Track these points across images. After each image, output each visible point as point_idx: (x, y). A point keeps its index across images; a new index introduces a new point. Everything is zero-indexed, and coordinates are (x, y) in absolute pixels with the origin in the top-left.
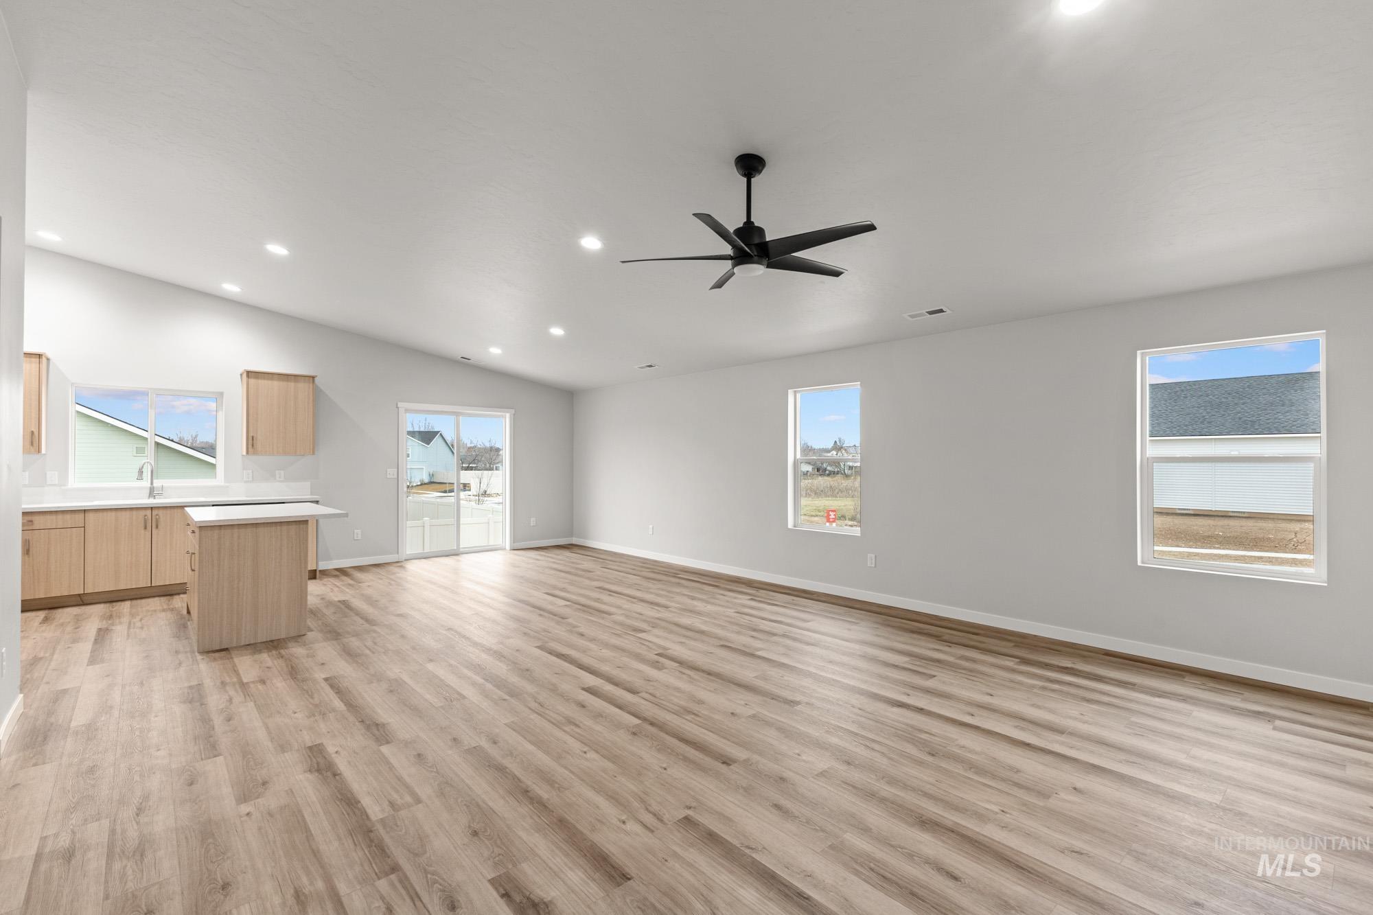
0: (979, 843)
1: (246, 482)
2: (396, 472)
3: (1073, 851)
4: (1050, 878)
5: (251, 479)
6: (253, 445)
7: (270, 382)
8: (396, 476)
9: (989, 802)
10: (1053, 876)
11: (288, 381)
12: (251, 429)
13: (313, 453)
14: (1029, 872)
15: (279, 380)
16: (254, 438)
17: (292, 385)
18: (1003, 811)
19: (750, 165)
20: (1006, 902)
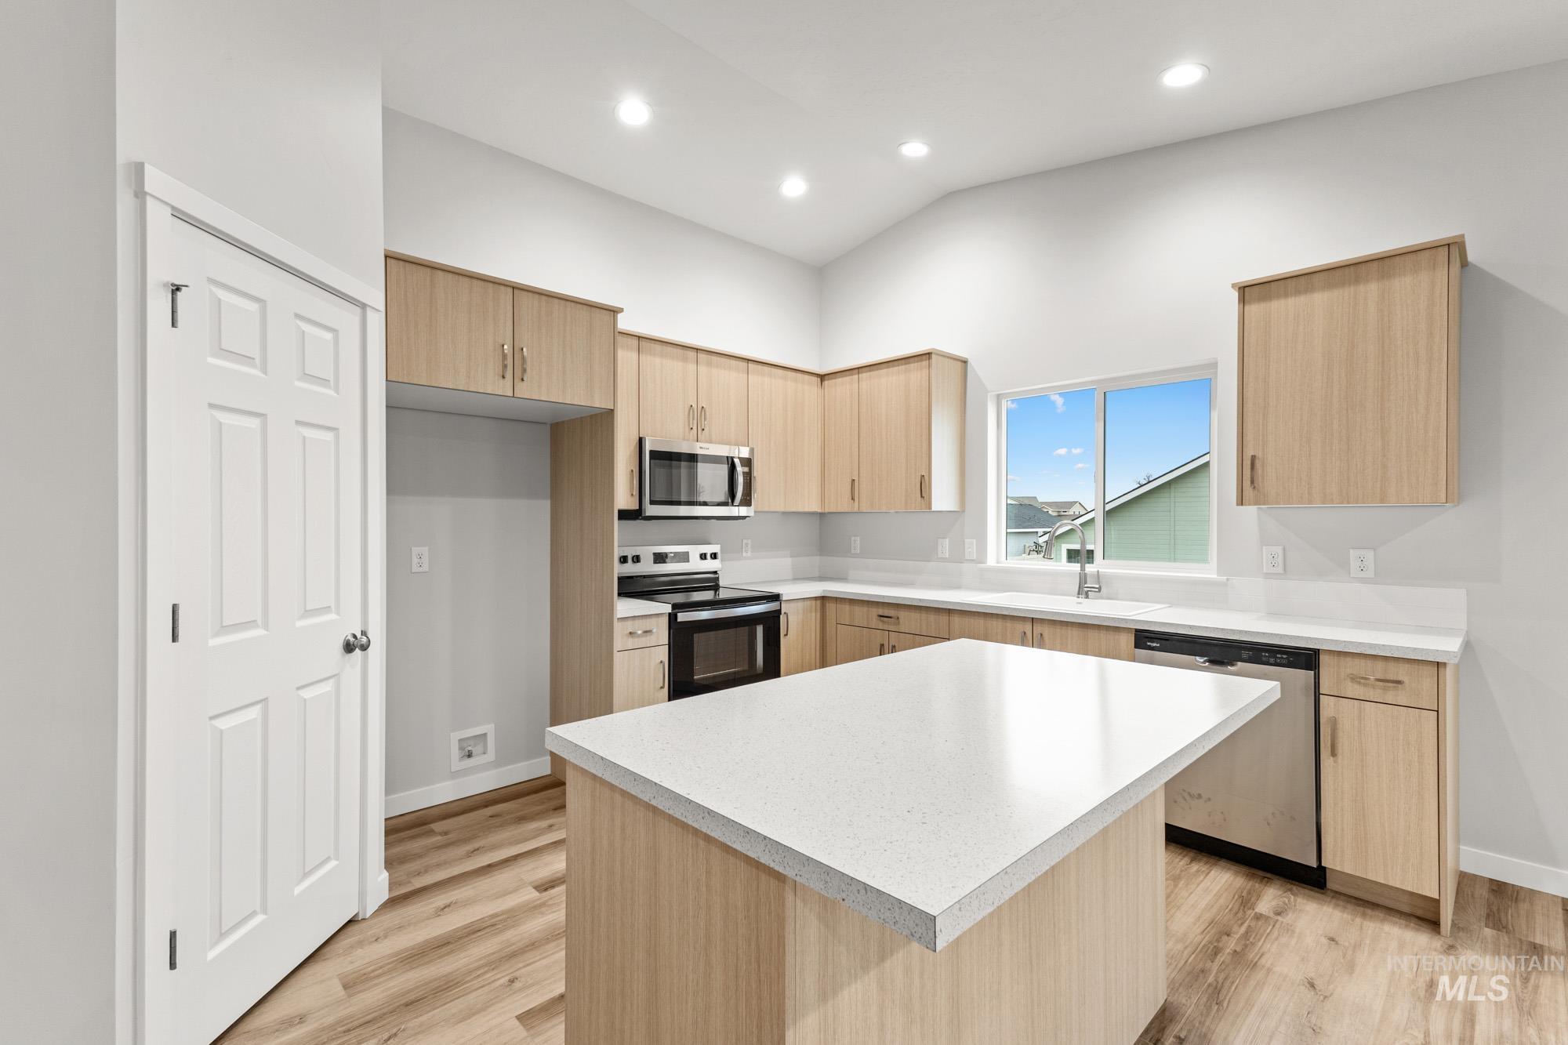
1: (1268, 576)
5: (1280, 570)
6: (1252, 482)
7: (1302, 300)
11: (1357, 281)
12: (1249, 437)
15: (1330, 286)
16: (1258, 464)
17: (1371, 290)
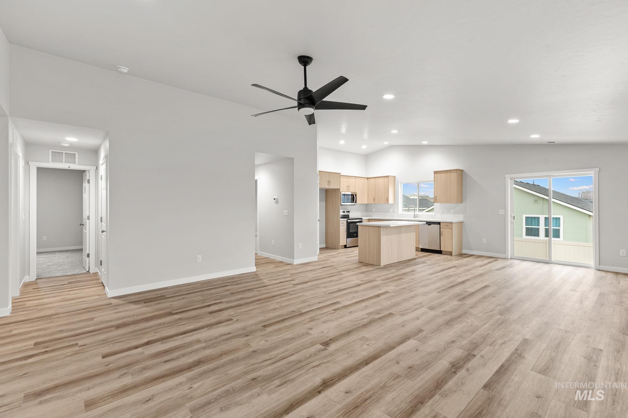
0: (177, 373)
1: (441, 214)
2: (504, 211)
3: (150, 399)
4: (144, 385)
6: (436, 200)
7: (441, 175)
8: (504, 214)
9: (201, 385)
10: (144, 386)
12: (436, 193)
13: (462, 202)
14: (152, 380)
15: (444, 173)
16: (436, 197)
18: (191, 388)
19: (305, 60)
20: (146, 369)
